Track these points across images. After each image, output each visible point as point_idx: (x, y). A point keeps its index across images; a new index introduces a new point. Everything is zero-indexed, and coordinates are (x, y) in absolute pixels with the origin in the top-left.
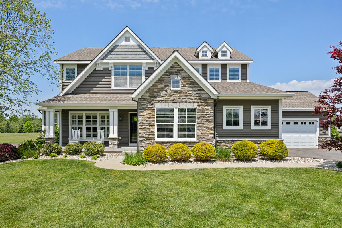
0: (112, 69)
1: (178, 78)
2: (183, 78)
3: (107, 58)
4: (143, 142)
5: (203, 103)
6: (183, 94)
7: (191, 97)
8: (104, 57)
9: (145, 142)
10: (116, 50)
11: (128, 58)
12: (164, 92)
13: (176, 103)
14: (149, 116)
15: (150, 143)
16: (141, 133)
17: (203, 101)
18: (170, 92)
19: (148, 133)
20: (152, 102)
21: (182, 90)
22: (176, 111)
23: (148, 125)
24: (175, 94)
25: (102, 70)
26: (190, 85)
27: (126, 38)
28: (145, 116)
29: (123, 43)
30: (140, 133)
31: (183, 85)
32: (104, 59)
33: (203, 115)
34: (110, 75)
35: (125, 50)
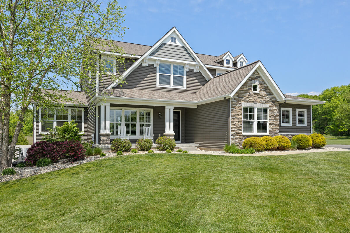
0: (158, 66)
1: (257, 83)
2: (260, 84)
3: (155, 55)
4: (233, 136)
5: (272, 104)
6: (260, 97)
7: (265, 99)
8: (153, 54)
9: (235, 136)
10: (163, 48)
11: (174, 58)
12: (248, 94)
13: (256, 103)
14: (238, 114)
15: (239, 136)
16: (233, 128)
17: (273, 103)
18: (252, 94)
19: (238, 128)
20: (240, 101)
21: (260, 93)
22: (256, 110)
23: (237, 121)
24: (255, 96)
25: (147, 66)
26: (265, 90)
27: (172, 38)
28: (235, 113)
29: (170, 42)
30: (231, 128)
31: (261, 89)
32: (152, 56)
33: (273, 114)
34: (155, 72)
35: (172, 50)
